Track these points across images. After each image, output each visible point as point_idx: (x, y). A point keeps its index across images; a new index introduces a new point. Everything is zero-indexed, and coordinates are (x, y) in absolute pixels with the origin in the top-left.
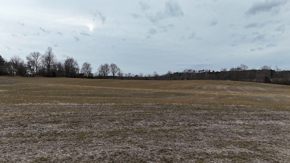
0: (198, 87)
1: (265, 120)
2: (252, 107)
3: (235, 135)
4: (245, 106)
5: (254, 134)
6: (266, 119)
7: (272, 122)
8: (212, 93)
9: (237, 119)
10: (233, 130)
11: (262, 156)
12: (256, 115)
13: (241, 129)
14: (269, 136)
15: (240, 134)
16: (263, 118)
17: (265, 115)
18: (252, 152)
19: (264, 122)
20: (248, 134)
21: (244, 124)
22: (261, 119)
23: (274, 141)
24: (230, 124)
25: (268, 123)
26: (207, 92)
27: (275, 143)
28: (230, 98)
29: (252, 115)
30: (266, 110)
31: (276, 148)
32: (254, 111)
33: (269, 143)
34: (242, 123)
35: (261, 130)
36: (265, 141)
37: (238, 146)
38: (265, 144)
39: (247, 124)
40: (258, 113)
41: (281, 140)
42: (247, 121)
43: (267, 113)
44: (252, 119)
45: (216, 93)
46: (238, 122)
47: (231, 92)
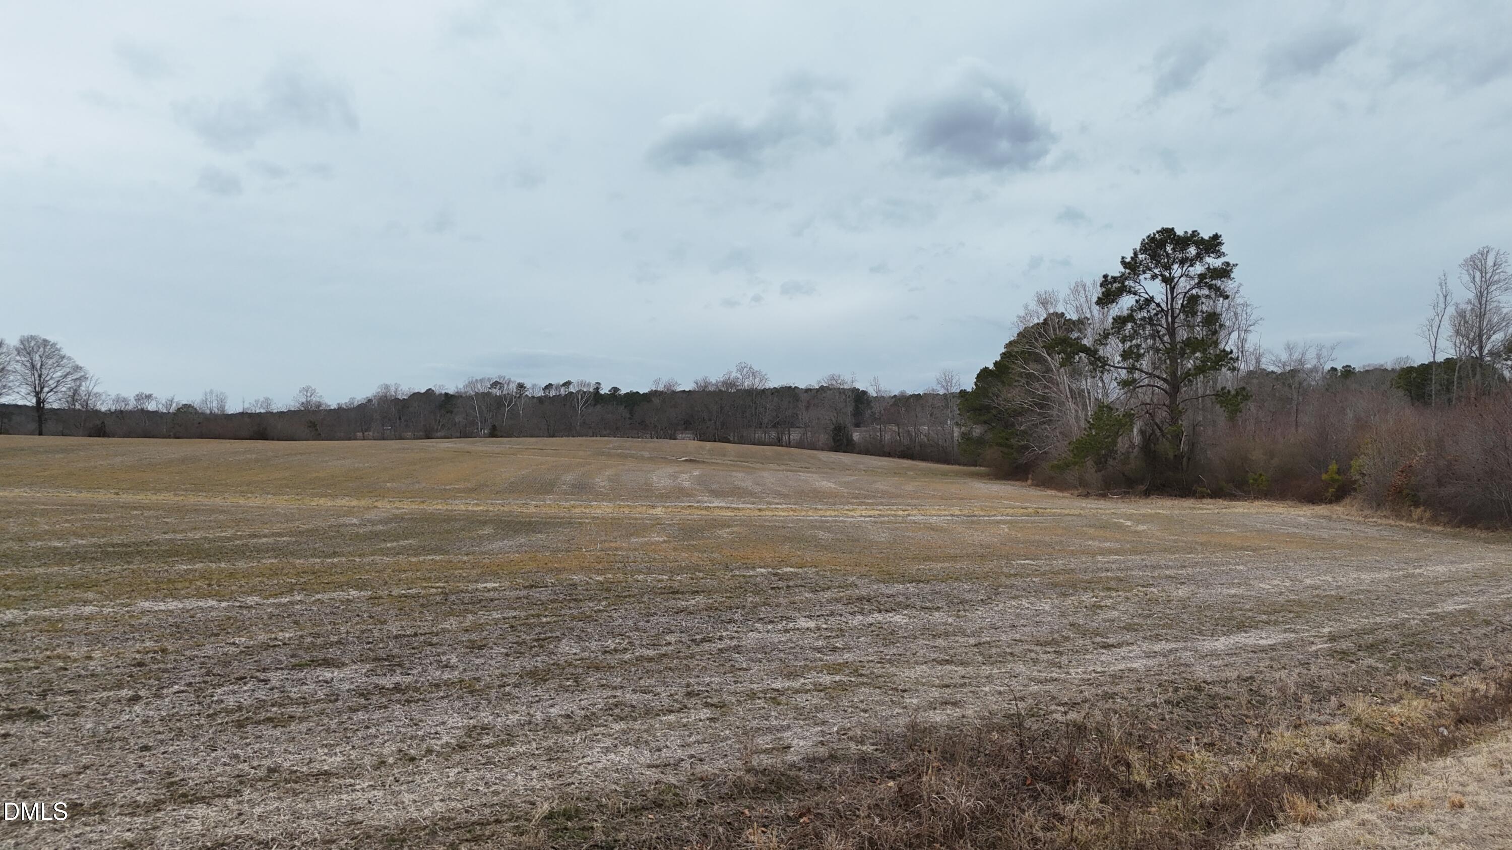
1: (862, 613)
2: (817, 573)
3: (811, 655)
4: (796, 570)
5: (847, 648)
6: (863, 609)
7: (878, 617)
8: (640, 511)
9: (797, 615)
10: (801, 643)
11: (870, 683)
12: (838, 600)
13: (817, 639)
14: (876, 649)
15: (819, 650)
16: (856, 609)
17: (860, 599)
18: (853, 679)
19: (861, 618)
20: (834, 649)
21: (819, 629)
22: (852, 611)
23: (888, 657)
24: (787, 631)
25: (870, 619)
27: (890, 662)
29: (829, 602)
30: (858, 582)
31: (893, 670)
32: (829, 588)
33: (878, 662)
34: (812, 624)
35: (859, 637)
36: (871, 659)
37: (825, 672)
38: (872, 664)
39: (824, 626)
40: (842, 594)
41: (900, 655)
42: (823, 620)
43: (864, 592)
44: (832, 614)
46: (803, 623)
47: (717, 503)
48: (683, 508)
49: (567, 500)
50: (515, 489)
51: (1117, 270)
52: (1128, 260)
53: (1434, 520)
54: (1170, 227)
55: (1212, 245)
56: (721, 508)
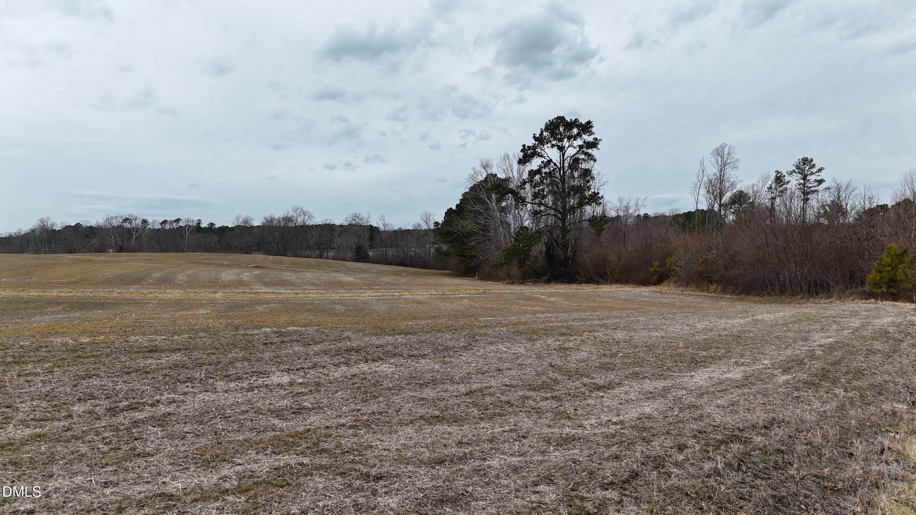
0: (157, 275)
1: (347, 364)
2: (318, 331)
3: (263, 420)
4: (299, 329)
5: (318, 408)
6: (349, 360)
7: (364, 367)
8: (205, 295)
9: (274, 369)
10: (259, 404)
11: (331, 466)
12: (325, 352)
13: (283, 398)
14: (353, 406)
15: (278, 414)
16: (342, 360)
17: (349, 350)
18: (306, 461)
19: (345, 368)
20: (299, 411)
21: (291, 384)
22: (337, 361)
23: (365, 418)
24: (251, 389)
25: (354, 370)
26: (188, 292)
27: (367, 425)
28: (261, 308)
29: (317, 354)
30: (352, 336)
31: (367, 437)
32: (322, 342)
33: (351, 427)
34: (286, 379)
35: (336, 392)
36: (342, 421)
37: (269, 451)
38: (341, 431)
39: (300, 381)
40: (332, 347)
41: (381, 413)
42: (302, 374)
43: (355, 344)
44: (314, 367)
45: (218, 295)
46: (275, 379)
47: (265, 290)
48: (237, 293)
49: (147, 289)
50: (109, 282)
51: (531, 142)
52: (537, 136)
53: (724, 291)
54: (562, 116)
55: (587, 128)
56: (268, 293)
